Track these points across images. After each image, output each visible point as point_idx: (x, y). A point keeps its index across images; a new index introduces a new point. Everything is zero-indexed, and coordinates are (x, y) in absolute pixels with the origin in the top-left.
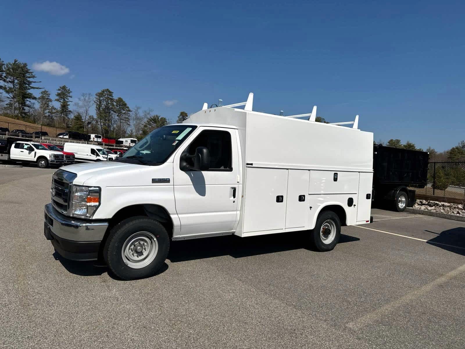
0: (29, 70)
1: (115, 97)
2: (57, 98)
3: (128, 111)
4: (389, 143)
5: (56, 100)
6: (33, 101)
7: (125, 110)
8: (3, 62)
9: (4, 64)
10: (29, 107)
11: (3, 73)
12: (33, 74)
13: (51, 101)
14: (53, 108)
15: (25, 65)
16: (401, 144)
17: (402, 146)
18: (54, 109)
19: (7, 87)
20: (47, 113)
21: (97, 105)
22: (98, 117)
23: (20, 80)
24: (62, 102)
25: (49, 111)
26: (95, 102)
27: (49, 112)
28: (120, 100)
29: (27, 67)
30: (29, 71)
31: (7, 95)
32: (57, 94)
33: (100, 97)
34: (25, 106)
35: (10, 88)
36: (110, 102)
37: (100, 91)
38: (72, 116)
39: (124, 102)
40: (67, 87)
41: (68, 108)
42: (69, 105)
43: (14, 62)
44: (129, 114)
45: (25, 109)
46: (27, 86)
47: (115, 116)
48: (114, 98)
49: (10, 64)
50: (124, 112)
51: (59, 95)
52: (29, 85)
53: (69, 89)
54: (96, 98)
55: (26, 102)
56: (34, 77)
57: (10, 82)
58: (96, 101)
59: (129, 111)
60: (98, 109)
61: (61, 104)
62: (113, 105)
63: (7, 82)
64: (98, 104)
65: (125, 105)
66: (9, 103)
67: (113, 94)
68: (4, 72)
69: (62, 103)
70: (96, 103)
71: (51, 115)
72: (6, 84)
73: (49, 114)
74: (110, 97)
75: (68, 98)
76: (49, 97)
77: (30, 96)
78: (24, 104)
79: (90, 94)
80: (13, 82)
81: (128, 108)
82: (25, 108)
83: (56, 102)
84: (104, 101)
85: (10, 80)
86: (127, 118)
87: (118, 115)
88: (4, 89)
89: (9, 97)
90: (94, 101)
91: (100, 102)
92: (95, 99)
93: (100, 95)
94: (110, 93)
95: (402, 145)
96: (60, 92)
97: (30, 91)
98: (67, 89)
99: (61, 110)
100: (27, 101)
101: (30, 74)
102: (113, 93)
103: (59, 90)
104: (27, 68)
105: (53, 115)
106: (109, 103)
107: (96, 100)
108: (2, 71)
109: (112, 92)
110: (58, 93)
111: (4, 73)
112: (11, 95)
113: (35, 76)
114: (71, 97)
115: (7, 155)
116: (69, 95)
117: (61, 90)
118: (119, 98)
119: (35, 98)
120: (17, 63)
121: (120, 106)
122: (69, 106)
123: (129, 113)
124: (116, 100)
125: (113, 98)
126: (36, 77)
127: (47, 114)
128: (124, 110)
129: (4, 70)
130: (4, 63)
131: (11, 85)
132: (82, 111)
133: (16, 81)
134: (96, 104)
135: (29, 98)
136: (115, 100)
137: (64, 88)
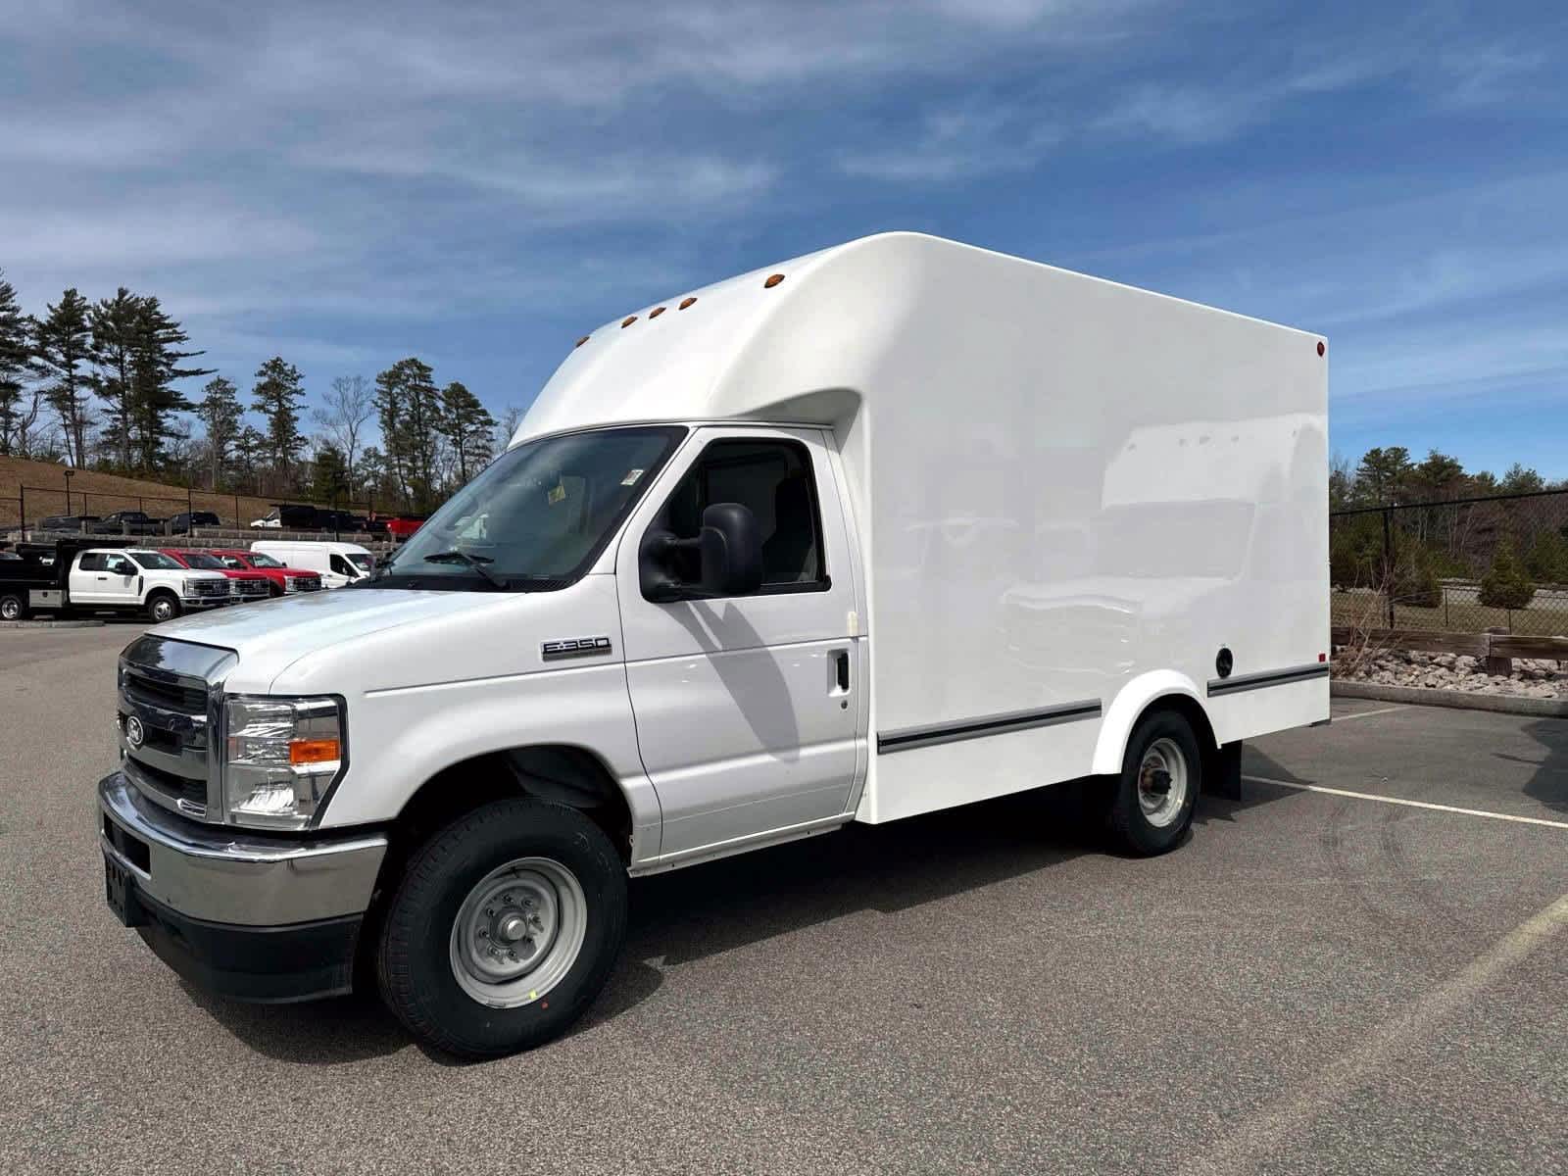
0: (165, 319)
1: (441, 382)
2: (259, 399)
3: (486, 424)
4: (1365, 460)
5: (254, 407)
6: (185, 416)
7: (476, 421)
8: (85, 299)
9: (88, 307)
10: (172, 435)
11: (85, 336)
12: (178, 329)
13: (240, 410)
14: (250, 433)
15: (152, 304)
16: (1408, 462)
17: (1415, 467)
18: (253, 436)
19: (100, 378)
20: (231, 451)
21: (383, 413)
22: (390, 451)
23: (138, 354)
24: (274, 413)
25: (236, 443)
26: (376, 403)
27: (238, 447)
28: (457, 393)
29: (158, 309)
30: (166, 322)
31: (103, 404)
32: (255, 387)
33: (391, 385)
34: (162, 433)
35: (111, 381)
36: (424, 401)
37: (389, 369)
38: (308, 454)
39: (471, 395)
40: (285, 362)
41: (294, 428)
42: (296, 419)
43: (116, 298)
44: (490, 433)
45: (163, 443)
46: (162, 368)
47: (443, 444)
48: (437, 387)
49: (105, 304)
50: (473, 428)
51: (261, 389)
52: (167, 365)
53: (294, 367)
54: (381, 392)
55: (163, 420)
56: (179, 339)
57: (110, 361)
58: (380, 402)
59: (490, 423)
60: (388, 424)
61: (270, 419)
62: (436, 410)
63: (102, 363)
64: (384, 410)
65: (475, 404)
66: (109, 428)
67: (431, 373)
68: (91, 333)
69: (273, 416)
70: (381, 407)
71: (245, 457)
72: (98, 369)
73: (241, 453)
74: (423, 384)
75: (290, 397)
76: (233, 398)
77: (173, 401)
78: (156, 426)
79: (358, 379)
80: (117, 361)
81: (484, 413)
82: (162, 439)
83: (256, 412)
84: (406, 399)
85: (109, 355)
86: (484, 447)
87: (452, 440)
88: (93, 386)
89: (111, 408)
90: (373, 402)
91: (393, 403)
92: (376, 396)
93: (392, 378)
94: (423, 371)
95: (1413, 464)
96: (264, 380)
97: (173, 386)
98: (286, 368)
99: (272, 436)
100: (167, 416)
101: (170, 330)
102: (430, 370)
103: (262, 374)
104: (157, 313)
105: (252, 454)
106: (420, 405)
107: (379, 399)
108: (84, 329)
109: (429, 366)
110: (259, 385)
111: (89, 336)
112: (116, 402)
113: (186, 335)
114: (300, 392)
115: (60, 591)
116: (293, 387)
117: (269, 373)
118: (453, 385)
119: (189, 407)
120: (128, 300)
121: (459, 410)
122: (296, 424)
123: (490, 430)
124: (444, 392)
125: (434, 386)
126: (187, 339)
127: (234, 455)
128: (473, 423)
129: (88, 324)
130: (86, 303)
131: (113, 372)
132: (337, 435)
133: (128, 358)
134: (380, 409)
135: (173, 407)
136: (440, 393)
137: (276, 365)
